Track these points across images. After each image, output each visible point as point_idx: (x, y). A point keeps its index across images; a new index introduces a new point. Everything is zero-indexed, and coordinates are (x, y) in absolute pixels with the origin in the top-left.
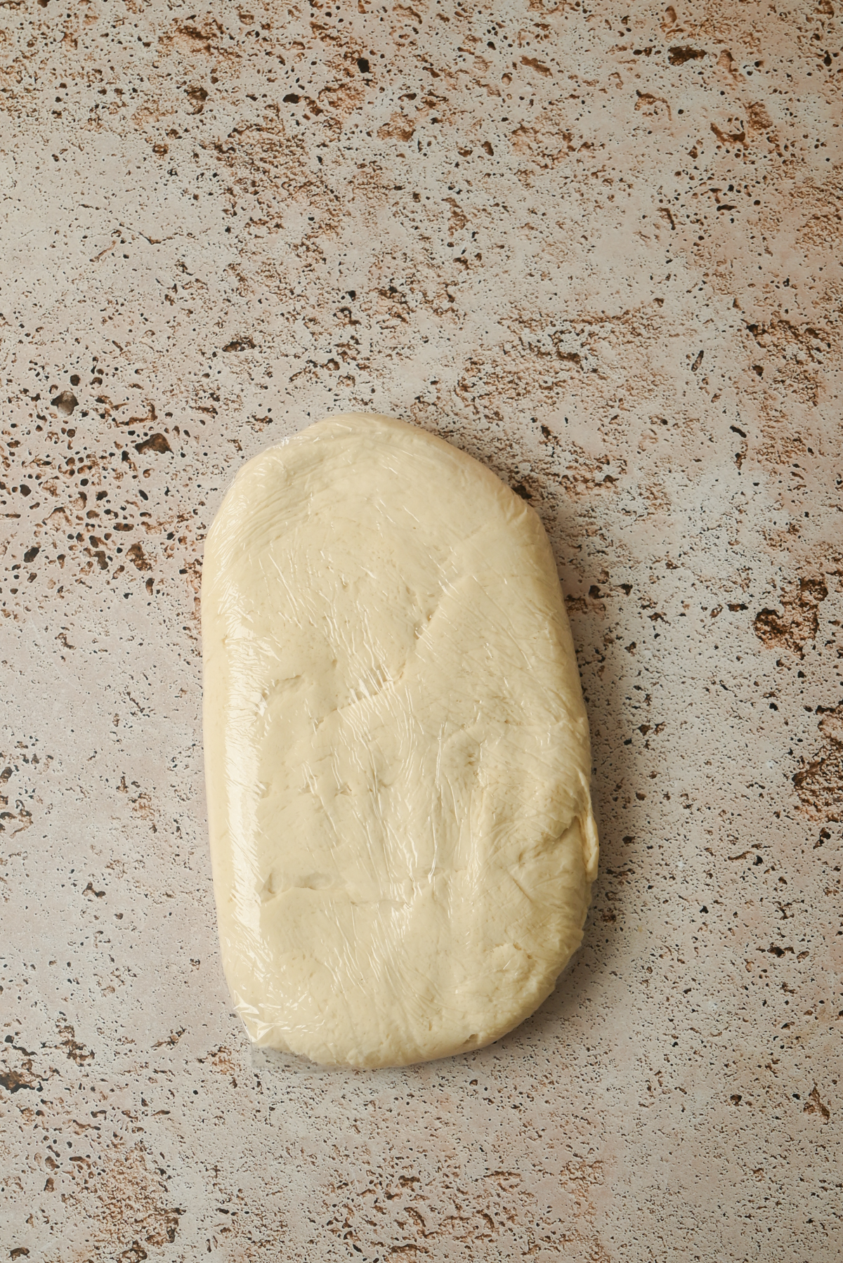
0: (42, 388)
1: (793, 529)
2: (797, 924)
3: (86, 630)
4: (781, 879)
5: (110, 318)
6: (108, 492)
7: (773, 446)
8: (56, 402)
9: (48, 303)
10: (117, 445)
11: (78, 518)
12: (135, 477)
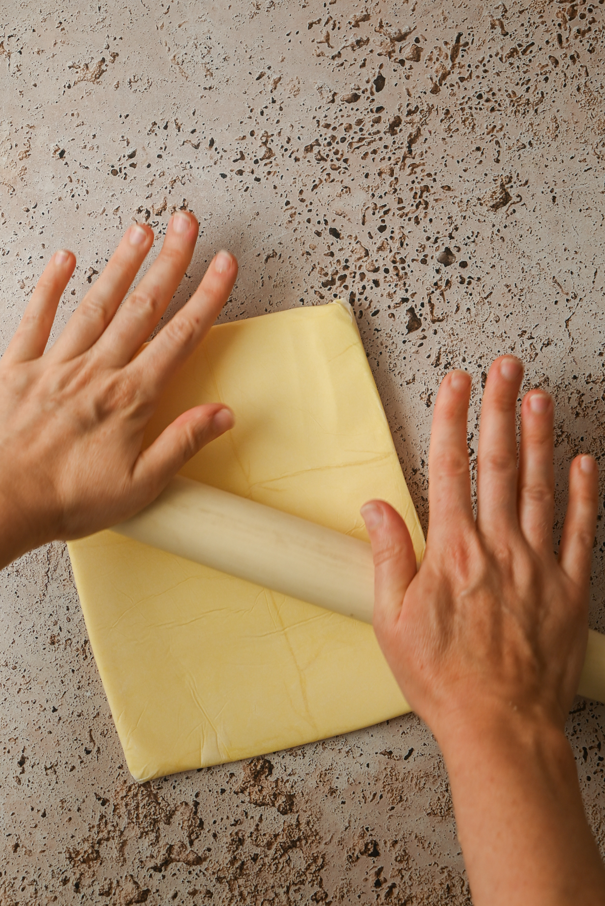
0: (459, 241)
1: (332, 791)
2: (41, 777)
3: (278, 272)
4: (73, 768)
5: (509, 291)
6: (379, 288)
7: (397, 780)
8: (448, 250)
9: (522, 246)
10: (413, 295)
11: (361, 266)
12: (389, 307)
